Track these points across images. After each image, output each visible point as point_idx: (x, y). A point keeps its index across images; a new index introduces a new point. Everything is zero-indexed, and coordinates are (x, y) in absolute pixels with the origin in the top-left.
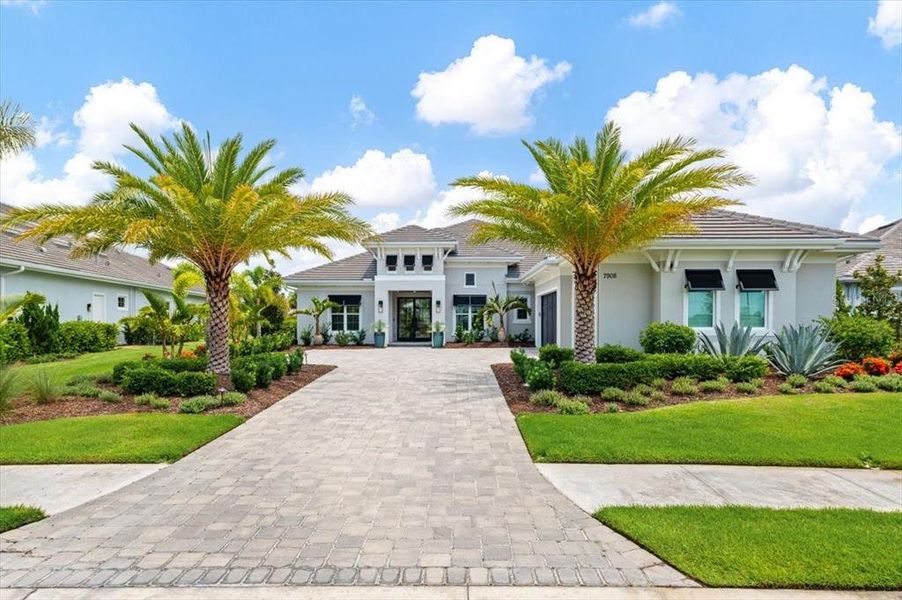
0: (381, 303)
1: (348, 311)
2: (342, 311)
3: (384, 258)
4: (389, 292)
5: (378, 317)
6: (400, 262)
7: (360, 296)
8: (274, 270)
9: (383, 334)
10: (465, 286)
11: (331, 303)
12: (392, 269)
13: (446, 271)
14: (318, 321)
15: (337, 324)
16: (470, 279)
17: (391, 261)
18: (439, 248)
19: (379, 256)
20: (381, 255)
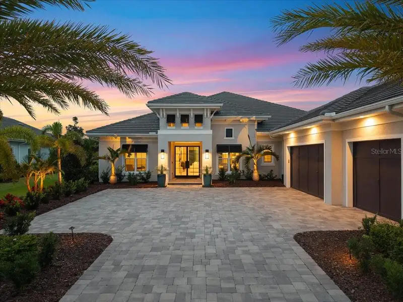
0: (163, 151)
3: (165, 116)
4: (169, 142)
5: (160, 162)
6: (178, 119)
7: (147, 145)
8: (77, 125)
10: (226, 138)
13: (212, 127)
16: (229, 133)
17: (171, 119)
18: (207, 109)
19: (161, 114)
20: (163, 114)
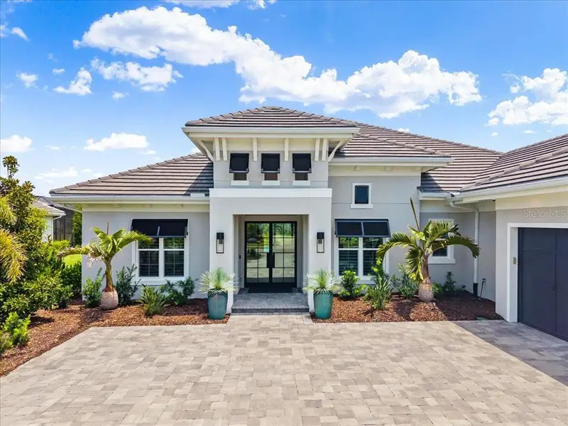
0: (220, 237)
1: (166, 246)
2: (156, 245)
3: (226, 157)
4: (235, 216)
5: (215, 261)
6: (255, 164)
7: (185, 222)
8: (15, 177)
9: (225, 294)
10: (354, 206)
11: (136, 235)
12: (240, 177)
13: (332, 182)
14: (109, 267)
15: (148, 266)
16: (362, 195)
17: (239, 163)
18: (322, 140)
19: (218, 154)
20: (221, 152)
